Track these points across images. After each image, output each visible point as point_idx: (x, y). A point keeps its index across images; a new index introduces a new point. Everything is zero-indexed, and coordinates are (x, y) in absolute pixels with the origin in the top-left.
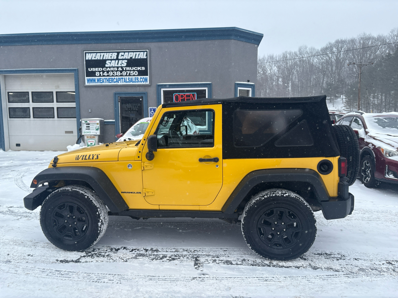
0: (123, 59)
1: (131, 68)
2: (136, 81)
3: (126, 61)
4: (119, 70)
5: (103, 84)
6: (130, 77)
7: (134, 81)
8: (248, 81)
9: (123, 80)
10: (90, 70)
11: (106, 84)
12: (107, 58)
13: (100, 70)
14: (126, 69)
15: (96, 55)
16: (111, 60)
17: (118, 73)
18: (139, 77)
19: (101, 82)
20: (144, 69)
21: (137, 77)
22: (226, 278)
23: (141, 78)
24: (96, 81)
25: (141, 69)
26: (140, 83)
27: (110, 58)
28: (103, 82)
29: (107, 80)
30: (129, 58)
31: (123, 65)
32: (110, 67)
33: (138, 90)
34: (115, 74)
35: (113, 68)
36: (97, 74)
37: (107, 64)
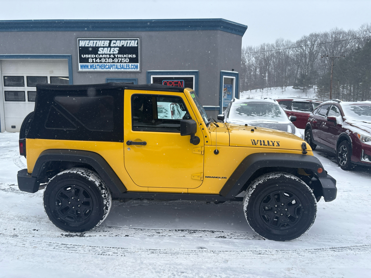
0: (115, 47)
1: (122, 55)
2: (127, 68)
3: (118, 49)
4: (111, 57)
5: (96, 70)
7: (125, 67)
8: (233, 70)
9: (115, 66)
10: (83, 56)
11: (99, 70)
12: (99, 46)
13: (93, 57)
14: (118, 56)
15: (89, 42)
16: (104, 47)
17: (110, 60)
18: (130, 64)
19: (94, 68)
20: (135, 57)
21: (128, 64)
22: (223, 251)
23: (132, 65)
24: (89, 67)
25: (132, 57)
26: (131, 70)
28: (96, 68)
29: (100, 67)
30: (121, 46)
31: (115, 53)
32: (102, 54)
33: (129, 77)
34: (107, 61)
35: (105, 55)
36: (90, 60)
37: (99, 51)
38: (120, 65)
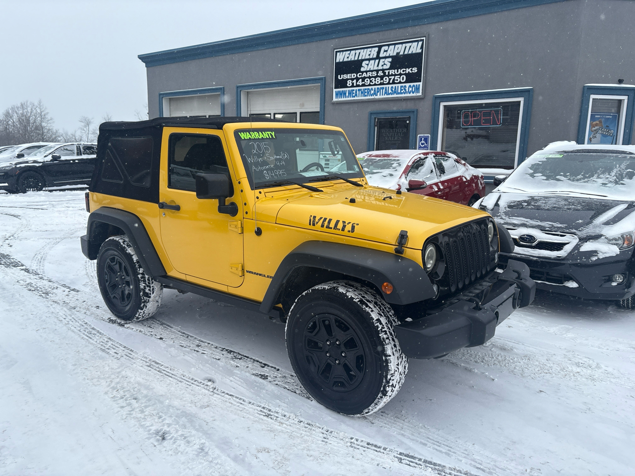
0: (385, 58)
1: (396, 70)
2: (402, 91)
3: (390, 60)
4: (379, 74)
5: (356, 98)
6: (394, 86)
7: (399, 91)
8: (620, 82)
9: (384, 90)
10: (340, 77)
11: (360, 98)
12: (363, 58)
13: (353, 77)
14: (389, 72)
15: (349, 54)
16: (369, 60)
17: (377, 81)
18: (407, 85)
19: (354, 95)
20: (416, 71)
21: (404, 85)
23: (410, 86)
24: (347, 95)
25: (411, 72)
26: (408, 95)
27: (367, 57)
28: (356, 95)
29: (362, 93)
30: (395, 54)
31: (385, 67)
32: (366, 72)
33: (404, 107)
34: (372, 82)
35: (371, 73)
36: (349, 83)
37: (363, 67)
38: (392, 87)
